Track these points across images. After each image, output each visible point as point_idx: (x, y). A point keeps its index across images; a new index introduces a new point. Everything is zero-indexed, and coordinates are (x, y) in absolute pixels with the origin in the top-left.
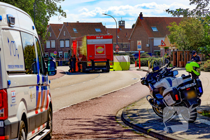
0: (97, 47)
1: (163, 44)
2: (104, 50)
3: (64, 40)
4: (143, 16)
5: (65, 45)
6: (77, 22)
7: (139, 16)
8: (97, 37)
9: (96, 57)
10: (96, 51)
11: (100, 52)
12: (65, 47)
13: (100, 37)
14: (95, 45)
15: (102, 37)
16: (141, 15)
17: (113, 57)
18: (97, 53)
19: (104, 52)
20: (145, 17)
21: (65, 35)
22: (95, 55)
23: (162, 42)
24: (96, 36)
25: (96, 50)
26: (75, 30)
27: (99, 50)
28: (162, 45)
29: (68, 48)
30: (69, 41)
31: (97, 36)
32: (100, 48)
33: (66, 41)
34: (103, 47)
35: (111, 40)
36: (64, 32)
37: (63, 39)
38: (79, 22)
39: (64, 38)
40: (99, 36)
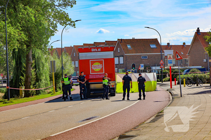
0: (93, 63)
1: (178, 56)
2: (103, 67)
3: (118, 57)
4: (200, 32)
5: (119, 61)
6: (133, 38)
7: (196, 31)
8: (93, 50)
9: (91, 77)
10: (92, 68)
11: (97, 70)
12: (119, 64)
13: (97, 50)
14: (90, 61)
15: (99, 50)
16: (198, 30)
17: (115, 76)
18: (93, 71)
19: (102, 69)
20: (202, 32)
21: (119, 52)
22: (91, 73)
23: (177, 54)
24: (91, 48)
25: (91, 66)
26: (129, 46)
27: (95, 67)
28: (177, 58)
29: (122, 65)
30: (123, 57)
31: (93, 48)
32: (97, 64)
33: (120, 58)
34: (101, 62)
35: (111, 53)
36: (119, 48)
37: (117, 55)
38: (135, 39)
39: (119, 55)
40: (95, 48)
